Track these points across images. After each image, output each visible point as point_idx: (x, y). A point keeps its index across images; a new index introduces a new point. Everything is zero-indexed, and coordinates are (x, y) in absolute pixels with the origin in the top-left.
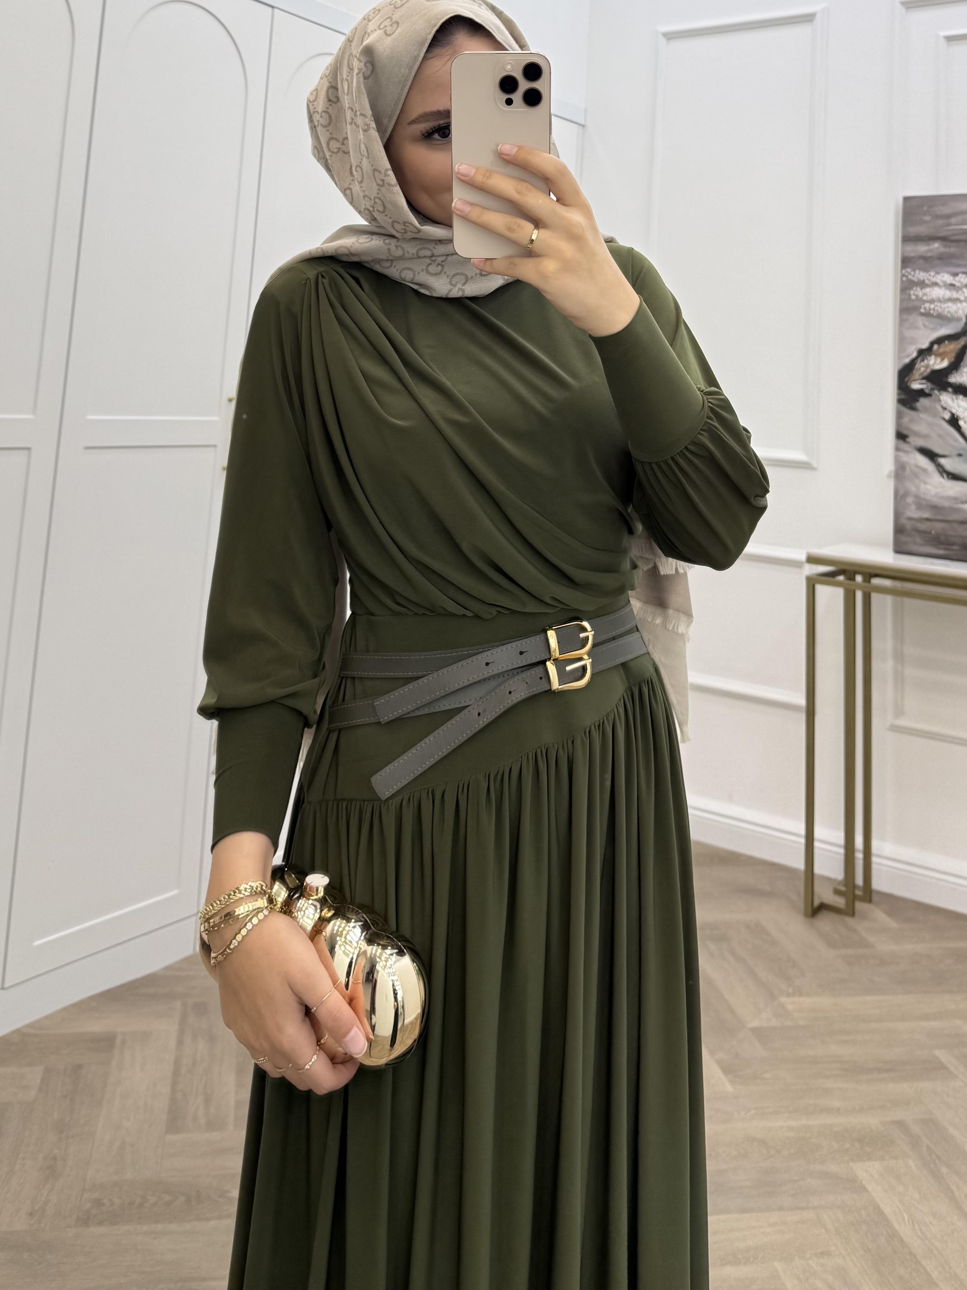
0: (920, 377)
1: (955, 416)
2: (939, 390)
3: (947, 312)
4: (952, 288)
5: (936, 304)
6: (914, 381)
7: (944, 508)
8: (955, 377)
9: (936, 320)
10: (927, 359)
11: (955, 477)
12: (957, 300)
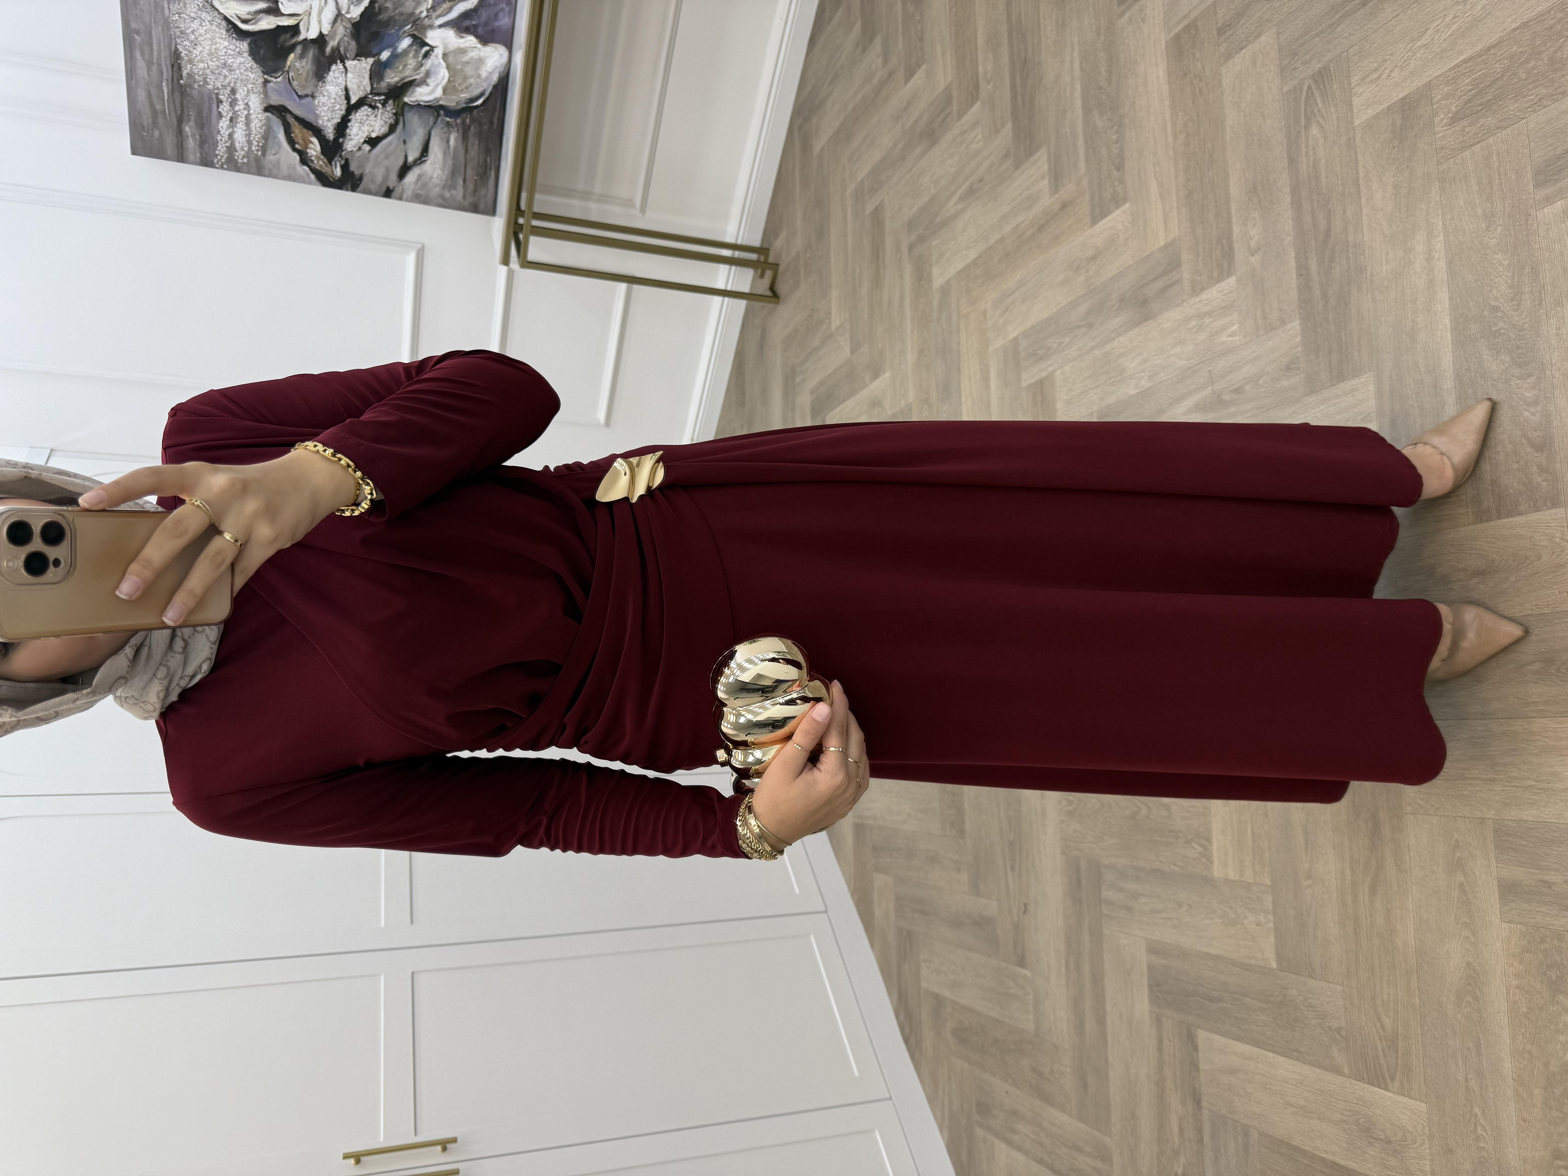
0: (329, 166)
1: (367, 139)
2: (343, 151)
3: (261, 129)
4: (234, 120)
5: (252, 138)
6: (333, 173)
7: (453, 164)
8: (328, 133)
9: (270, 142)
10: (310, 156)
11: (425, 151)
12: (248, 118)
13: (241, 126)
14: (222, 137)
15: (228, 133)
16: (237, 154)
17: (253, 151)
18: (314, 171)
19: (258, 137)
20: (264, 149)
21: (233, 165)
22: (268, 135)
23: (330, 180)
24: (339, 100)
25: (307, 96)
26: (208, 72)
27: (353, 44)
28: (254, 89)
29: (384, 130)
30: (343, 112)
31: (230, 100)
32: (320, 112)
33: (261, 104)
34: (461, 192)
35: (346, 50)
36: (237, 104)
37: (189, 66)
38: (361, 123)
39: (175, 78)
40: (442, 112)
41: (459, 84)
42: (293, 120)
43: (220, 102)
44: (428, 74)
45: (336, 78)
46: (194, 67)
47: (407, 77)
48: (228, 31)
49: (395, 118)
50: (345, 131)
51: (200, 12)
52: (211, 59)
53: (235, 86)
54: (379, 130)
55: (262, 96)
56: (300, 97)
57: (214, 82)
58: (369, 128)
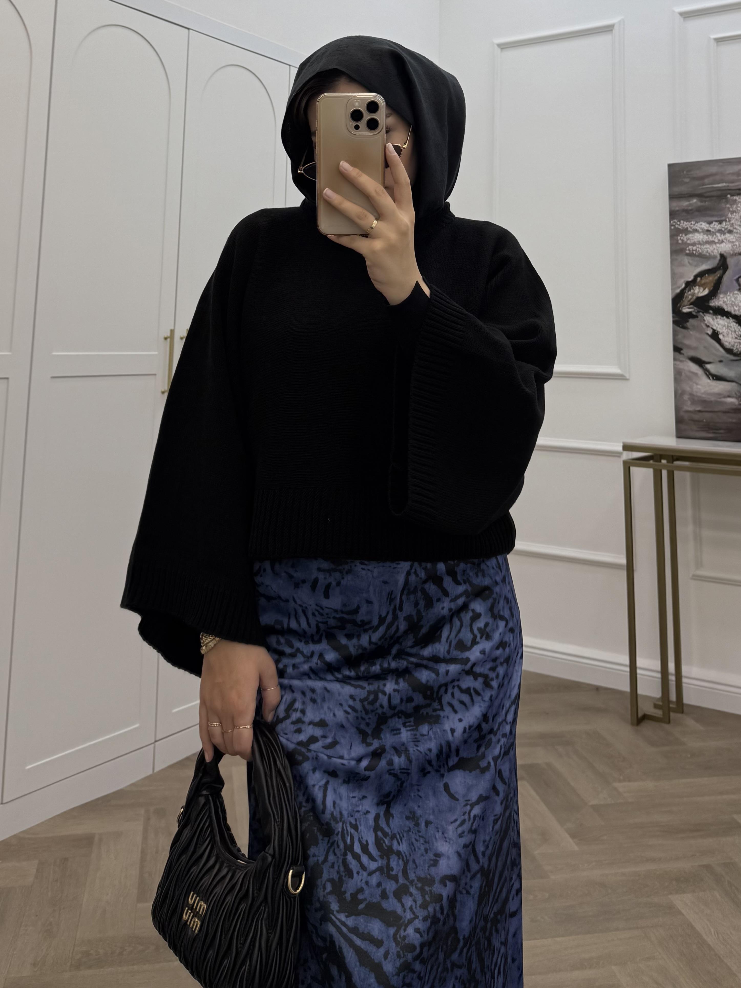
0: (689, 303)
1: (716, 332)
2: (703, 313)
3: (706, 252)
4: (708, 233)
5: (697, 246)
6: (684, 306)
7: (711, 402)
8: (714, 302)
9: (698, 259)
10: (693, 289)
11: (718, 378)
12: (713, 242)
13: (705, 237)
14: (694, 225)
15: (698, 229)
16: (684, 235)
17: (688, 247)
18: (683, 292)
19: (700, 251)
21: (675, 233)
22: (703, 257)
23: (679, 305)
25: (739, 285)
28: (736, 246)
29: (727, 345)
30: (733, 312)
31: (723, 230)
32: (729, 296)
33: (725, 252)
34: (690, 409)
36: (721, 234)
38: (728, 326)
39: (730, 191)
42: (719, 275)
43: (720, 222)
49: (738, 353)
50: (719, 314)
53: (735, 233)
54: (726, 342)
55: (731, 252)
56: (737, 280)
57: (734, 218)
58: (725, 334)
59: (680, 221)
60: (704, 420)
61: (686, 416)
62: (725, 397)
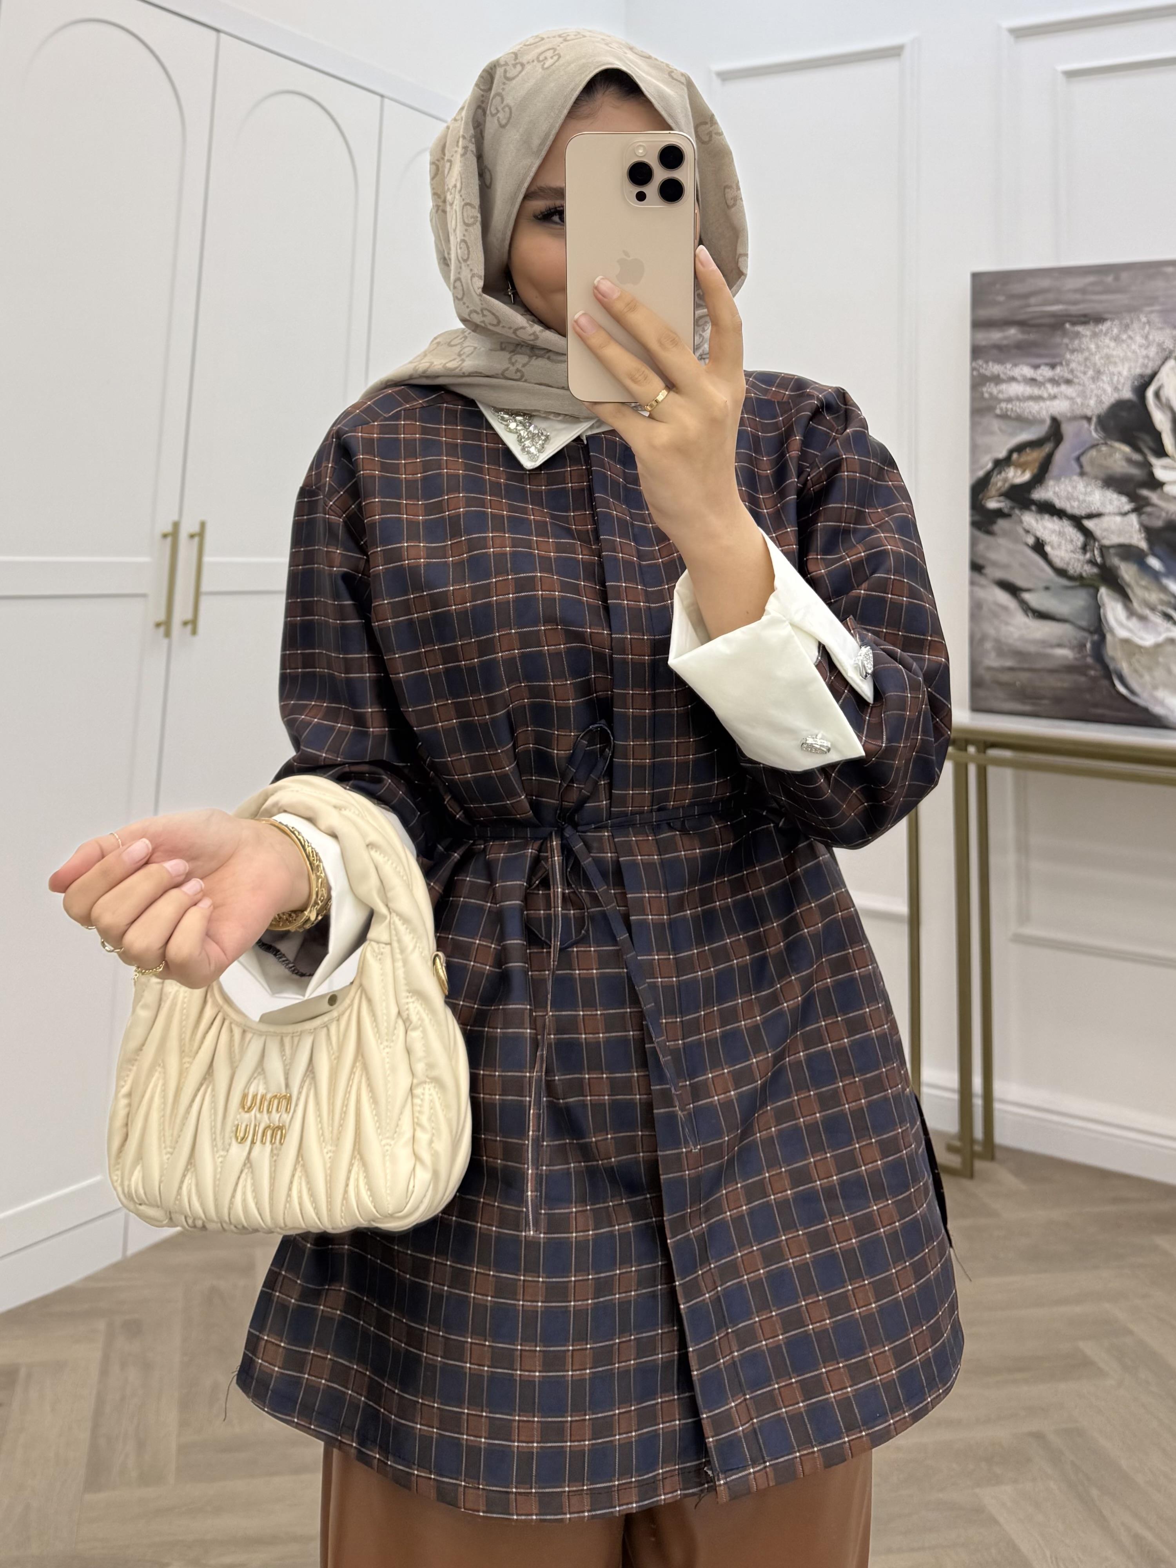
0: (998, 494)
1: (1041, 541)
2: (1020, 510)
3: (1029, 414)
4: (1033, 383)
5: (1014, 403)
6: (990, 498)
7: (1030, 654)
8: (1039, 493)
9: (1014, 423)
10: (1005, 471)
11: (1042, 615)
12: (1039, 398)
13: (1028, 390)
14: (1010, 369)
15: (1016, 375)
16: (992, 385)
17: (999, 404)
18: (988, 475)
19: (1018, 410)
20: (1004, 417)
21: (978, 382)
22: (1023, 421)
23: (980, 496)
24: (1084, 506)
25: (1081, 466)
26: (1086, 354)
27: (1159, 523)
28: (1076, 405)
29: (1058, 563)
30: (1070, 510)
31: (1057, 378)
32: (1064, 483)
33: (1059, 413)
34: (995, 664)
35: (1150, 514)
36: (1054, 385)
37: (1088, 333)
38: (1060, 533)
39: (1068, 318)
40: (1096, 637)
41: (1139, 662)
42: (1047, 450)
43: (1053, 366)
44: (1142, 618)
45: (1111, 502)
46: (1088, 339)
47: (1133, 591)
48: (1141, 376)
49: (1076, 574)
50: (1047, 513)
51: (1155, 345)
52: (1102, 358)
53: (1075, 383)
54: (1057, 556)
55: (1069, 415)
56: (1078, 459)
57: (1075, 360)
58: (1055, 544)
59: (987, 362)
60: (1018, 683)
61: (988, 677)
62: (1052, 646)
